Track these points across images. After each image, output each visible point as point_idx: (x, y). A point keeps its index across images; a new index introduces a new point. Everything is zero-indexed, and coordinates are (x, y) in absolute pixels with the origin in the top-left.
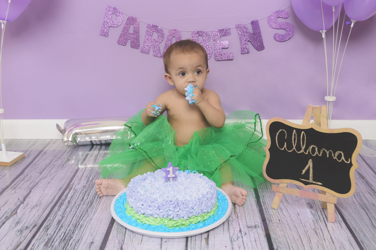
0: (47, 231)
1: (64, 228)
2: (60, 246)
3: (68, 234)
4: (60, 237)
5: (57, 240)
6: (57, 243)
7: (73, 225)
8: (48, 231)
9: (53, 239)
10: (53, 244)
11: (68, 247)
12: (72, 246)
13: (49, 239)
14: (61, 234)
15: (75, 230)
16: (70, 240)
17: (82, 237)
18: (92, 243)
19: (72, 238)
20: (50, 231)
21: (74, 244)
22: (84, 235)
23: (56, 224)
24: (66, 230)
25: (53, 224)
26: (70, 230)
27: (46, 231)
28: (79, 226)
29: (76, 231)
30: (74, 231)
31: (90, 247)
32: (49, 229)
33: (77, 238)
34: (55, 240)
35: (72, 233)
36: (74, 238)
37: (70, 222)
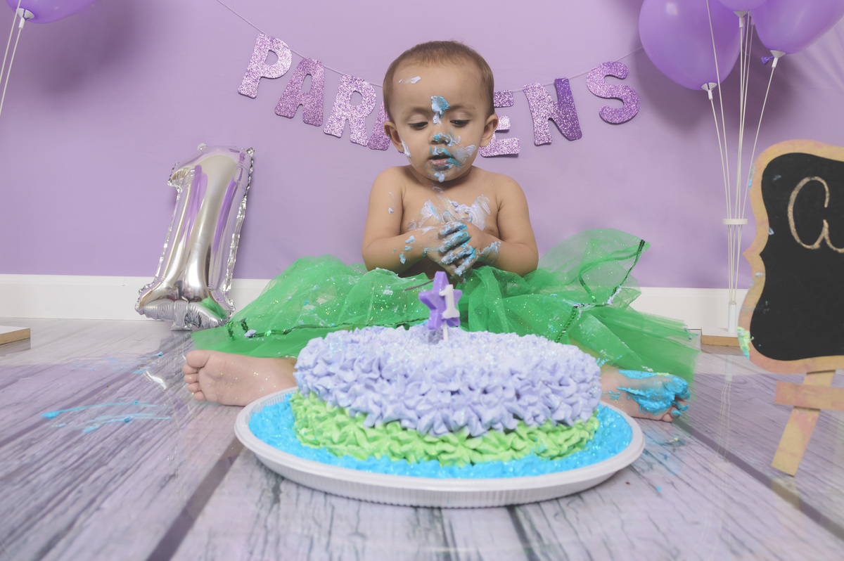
0: (25, 449)
1: (85, 444)
2: (54, 481)
3: (93, 456)
4: (63, 462)
5: (49, 469)
6: (46, 476)
7: (116, 439)
8: (30, 449)
9: (36, 466)
10: (30, 477)
11: (81, 485)
12: (99, 483)
13: (23, 468)
14: (71, 456)
15: (119, 449)
16: (96, 469)
17: (138, 463)
18: (173, 476)
19: (106, 464)
20: (37, 451)
21: (106, 477)
22: (146, 459)
23: (61, 436)
24: (91, 449)
25: (54, 435)
26: (102, 448)
27: (21, 448)
28: (138, 441)
29: (124, 452)
30: (117, 451)
31: (163, 487)
32: (33, 447)
33: (123, 466)
34: (44, 468)
35: (107, 454)
36: (111, 464)
37: (108, 434)
